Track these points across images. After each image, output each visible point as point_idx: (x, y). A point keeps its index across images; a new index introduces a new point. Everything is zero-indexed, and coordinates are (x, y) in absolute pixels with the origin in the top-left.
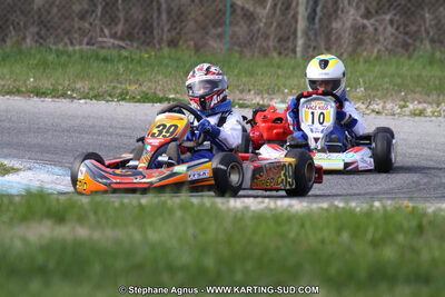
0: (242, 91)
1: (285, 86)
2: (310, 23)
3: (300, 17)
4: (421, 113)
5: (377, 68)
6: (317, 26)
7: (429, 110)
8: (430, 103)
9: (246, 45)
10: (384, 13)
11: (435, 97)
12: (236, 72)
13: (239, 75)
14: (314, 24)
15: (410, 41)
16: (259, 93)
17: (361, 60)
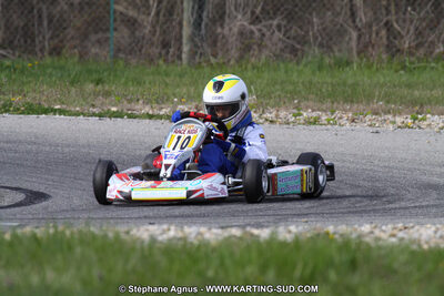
0: (130, 101)
1: (175, 95)
2: (195, 29)
3: (185, 23)
4: (316, 121)
5: (266, 75)
6: (203, 32)
7: (324, 118)
8: (325, 111)
9: (134, 49)
10: (271, 18)
11: (329, 104)
12: (123, 80)
13: (126, 83)
14: (200, 30)
15: (298, 46)
16: (148, 101)
17: (249, 66)
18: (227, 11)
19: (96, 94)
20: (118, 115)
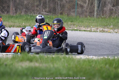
0: (80, 27)
1: (91, 25)
2: (98, 8)
3: (95, 7)
5: (116, 21)
6: (100, 9)
9: (81, 14)
10: (118, 6)
12: (78, 21)
16: (84, 27)
17: (112, 18)
18: (106, 4)
19: (71, 25)
20: (77, 30)
